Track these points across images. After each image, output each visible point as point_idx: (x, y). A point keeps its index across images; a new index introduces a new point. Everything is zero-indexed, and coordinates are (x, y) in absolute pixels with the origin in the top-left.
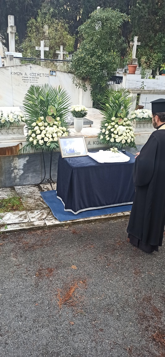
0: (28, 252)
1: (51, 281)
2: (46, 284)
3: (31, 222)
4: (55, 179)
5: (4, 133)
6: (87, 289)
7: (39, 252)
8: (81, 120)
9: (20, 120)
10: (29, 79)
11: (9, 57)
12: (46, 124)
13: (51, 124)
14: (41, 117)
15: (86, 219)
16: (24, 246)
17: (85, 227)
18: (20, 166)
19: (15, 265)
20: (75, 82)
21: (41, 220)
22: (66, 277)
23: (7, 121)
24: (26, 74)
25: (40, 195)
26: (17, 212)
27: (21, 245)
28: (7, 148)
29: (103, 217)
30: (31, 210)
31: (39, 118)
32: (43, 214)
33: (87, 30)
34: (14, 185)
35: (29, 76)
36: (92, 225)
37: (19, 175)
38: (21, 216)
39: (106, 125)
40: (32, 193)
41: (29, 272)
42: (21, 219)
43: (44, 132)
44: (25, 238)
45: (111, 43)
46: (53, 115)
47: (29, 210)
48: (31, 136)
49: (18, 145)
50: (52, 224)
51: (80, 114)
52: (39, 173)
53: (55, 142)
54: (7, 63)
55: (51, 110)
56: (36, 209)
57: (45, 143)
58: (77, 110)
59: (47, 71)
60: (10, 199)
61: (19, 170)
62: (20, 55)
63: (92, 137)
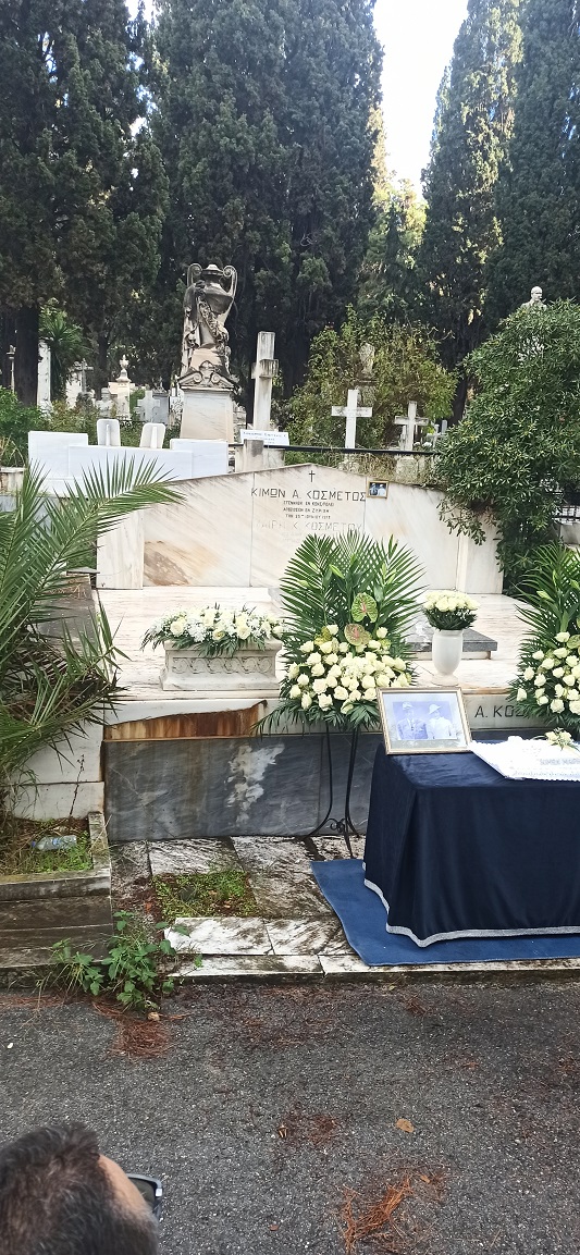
0: (257, 1053)
1: (325, 1159)
2: (308, 1168)
3: (275, 956)
4: (360, 821)
5: (218, 669)
6: (442, 1204)
7: (293, 1058)
8: (457, 639)
9: (268, 634)
10: (303, 507)
11: (250, 445)
12: (344, 647)
13: (360, 649)
14: (328, 627)
15: (456, 968)
16: (248, 1033)
17: (452, 996)
18: (254, 771)
19: (215, 1091)
20: (447, 516)
21: (308, 953)
22: (374, 1154)
23: (230, 634)
24: (295, 494)
25: (310, 871)
26: (233, 919)
27: (239, 1030)
28: (221, 714)
29: (516, 966)
30: (278, 916)
31: (324, 630)
32: (314, 935)
33: (493, 365)
34: (232, 832)
35: (304, 499)
36: (475, 992)
37: (250, 800)
38: (245, 934)
39: (538, 655)
40: (285, 863)
41: (257, 1120)
42: (245, 943)
43: (335, 671)
44: (254, 1007)
46: (367, 619)
47: (271, 917)
48: (294, 682)
49: (255, 707)
50: (342, 970)
51: (452, 621)
52: (313, 797)
53: (368, 703)
54: (244, 460)
55: (362, 607)
56: (293, 917)
57: (338, 703)
58: (442, 607)
59: (361, 484)
60: (216, 876)
61: (250, 785)
62: (283, 439)
63: (490, 693)
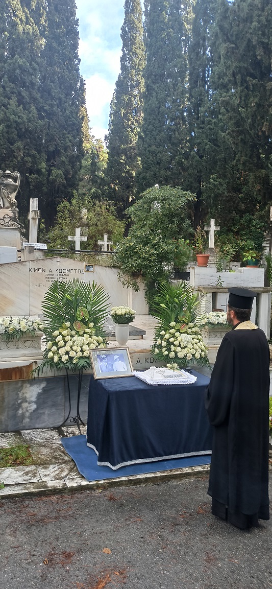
0: (33, 527)
1: (67, 571)
2: (59, 576)
3: (43, 482)
4: (84, 418)
5: (12, 347)
6: (125, 583)
7: (51, 528)
8: (126, 329)
9: (37, 328)
10: (54, 276)
11: (27, 249)
12: (73, 332)
13: (81, 333)
14: (66, 323)
15: (131, 478)
16: (29, 519)
17: (130, 491)
18: (32, 396)
19: (11, 548)
20: (122, 279)
21: (59, 479)
22: (92, 566)
23: (18, 329)
24: (50, 270)
25: (60, 442)
26: (21, 467)
27: (24, 518)
28: (14, 369)
29: (159, 474)
30: (44, 464)
31: (64, 325)
32: (62, 471)
33: (138, 213)
34: (21, 428)
35: (55, 273)
36: (140, 488)
37: (30, 411)
38: (27, 473)
39: (163, 333)
40: (48, 440)
41: (33, 558)
42: (27, 478)
43: (70, 343)
44: (32, 507)
45: (172, 228)
46: (84, 319)
47: (40, 464)
48: (50, 350)
49: (30, 365)
50: (76, 485)
51: (123, 319)
52: (61, 408)
53: (86, 357)
54: (25, 256)
55: (81, 313)
56: (52, 464)
57: (71, 358)
58: (119, 312)
59: (81, 266)
60: (13, 448)
61: (29, 403)
62: (44, 246)
63: (142, 352)
